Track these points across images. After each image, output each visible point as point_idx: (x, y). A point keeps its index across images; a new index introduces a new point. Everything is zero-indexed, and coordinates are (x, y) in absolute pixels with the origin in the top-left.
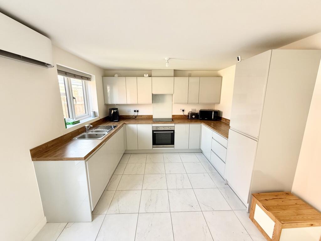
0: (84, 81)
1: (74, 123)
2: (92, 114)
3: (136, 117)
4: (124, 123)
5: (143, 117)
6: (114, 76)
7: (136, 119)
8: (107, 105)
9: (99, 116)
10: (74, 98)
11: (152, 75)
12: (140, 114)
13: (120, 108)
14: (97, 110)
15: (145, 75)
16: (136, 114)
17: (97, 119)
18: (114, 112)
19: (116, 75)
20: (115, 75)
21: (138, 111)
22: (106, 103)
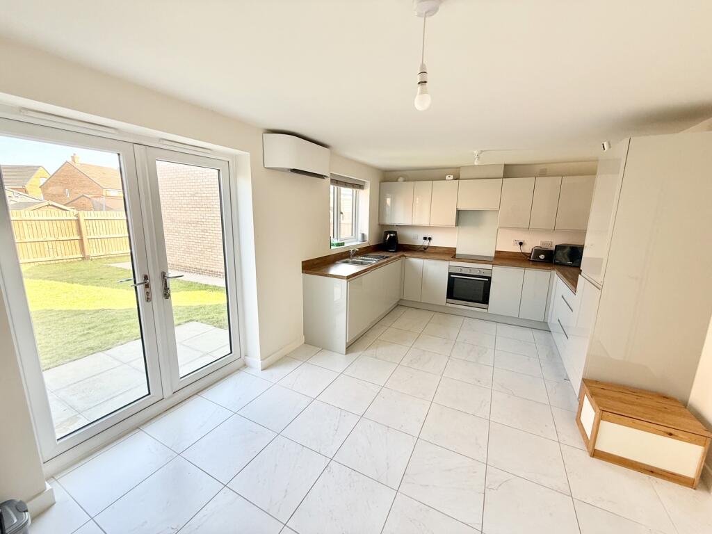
0: (355, 190)
1: (338, 245)
2: (360, 237)
3: (425, 249)
4: (404, 256)
5: (437, 249)
6: (397, 181)
7: (425, 252)
8: (382, 226)
9: (369, 241)
10: (341, 213)
11: (461, 177)
12: (433, 243)
13: (400, 232)
14: (367, 233)
15: (447, 177)
16: (426, 243)
17: (366, 244)
18: (390, 236)
19: (401, 179)
20: (399, 180)
21: (430, 239)
22: (382, 222)
